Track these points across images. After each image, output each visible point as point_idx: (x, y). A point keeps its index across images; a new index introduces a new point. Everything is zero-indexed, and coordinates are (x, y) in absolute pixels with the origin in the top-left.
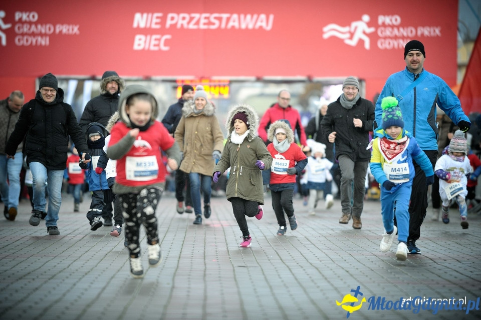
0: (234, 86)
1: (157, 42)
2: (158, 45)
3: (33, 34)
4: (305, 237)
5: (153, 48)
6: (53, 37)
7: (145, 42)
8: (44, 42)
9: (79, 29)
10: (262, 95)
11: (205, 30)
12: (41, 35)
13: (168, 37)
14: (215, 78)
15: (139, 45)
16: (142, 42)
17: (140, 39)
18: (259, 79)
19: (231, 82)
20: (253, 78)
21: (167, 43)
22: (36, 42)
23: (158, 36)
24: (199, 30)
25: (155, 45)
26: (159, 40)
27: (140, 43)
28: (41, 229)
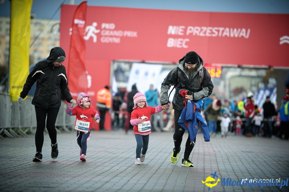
0: (224, 70)
1: (180, 43)
2: (181, 45)
3: (111, 36)
4: (264, 161)
5: (178, 46)
6: (123, 38)
7: (174, 43)
8: (117, 41)
9: (137, 34)
10: (240, 76)
11: (209, 37)
12: (116, 37)
13: (187, 40)
14: (214, 65)
15: (171, 44)
16: (172, 43)
17: (171, 41)
18: (239, 67)
19: (222, 67)
20: (236, 66)
21: (187, 43)
22: (113, 40)
23: (181, 40)
24: (206, 37)
25: (180, 45)
26: (182, 42)
27: (171, 43)
28: (111, 148)
